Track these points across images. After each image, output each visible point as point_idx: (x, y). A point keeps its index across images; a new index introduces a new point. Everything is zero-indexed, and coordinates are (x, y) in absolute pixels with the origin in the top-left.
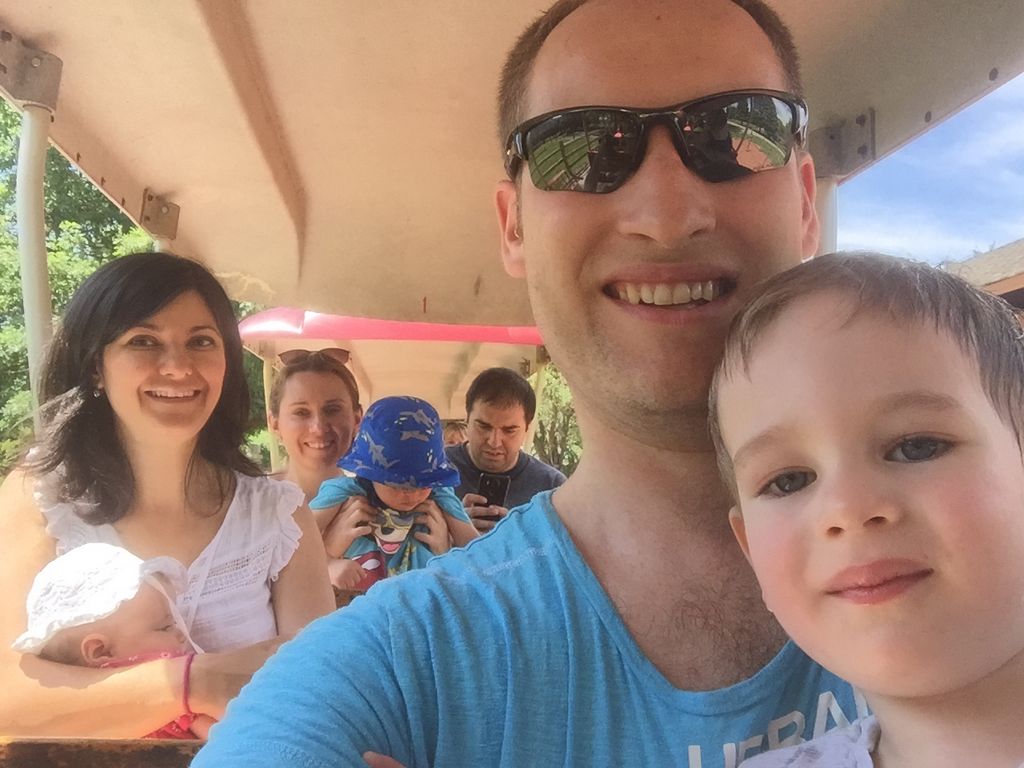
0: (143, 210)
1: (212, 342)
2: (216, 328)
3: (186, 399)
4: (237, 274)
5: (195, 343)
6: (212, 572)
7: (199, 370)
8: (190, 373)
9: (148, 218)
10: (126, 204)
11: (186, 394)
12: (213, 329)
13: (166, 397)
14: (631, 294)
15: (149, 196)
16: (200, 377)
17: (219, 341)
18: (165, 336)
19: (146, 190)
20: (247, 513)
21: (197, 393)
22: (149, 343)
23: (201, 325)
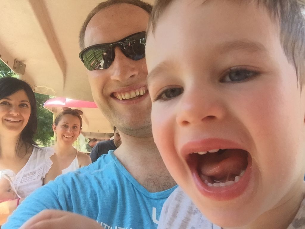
0: (14, 65)
1: (27, 106)
2: (29, 101)
3: (17, 122)
4: (45, 86)
5: (22, 105)
6: (24, 176)
7: (22, 114)
8: (19, 114)
9: (15, 68)
10: (8, 63)
11: (17, 121)
12: (28, 102)
13: (11, 121)
14: (119, 97)
15: (16, 61)
16: (22, 116)
17: (29, 106)
18: (12, 102)
19: (15, 59)
20: (36, 158)
21: (20, 121)
22: (7, 104)
23: (24, 100)
